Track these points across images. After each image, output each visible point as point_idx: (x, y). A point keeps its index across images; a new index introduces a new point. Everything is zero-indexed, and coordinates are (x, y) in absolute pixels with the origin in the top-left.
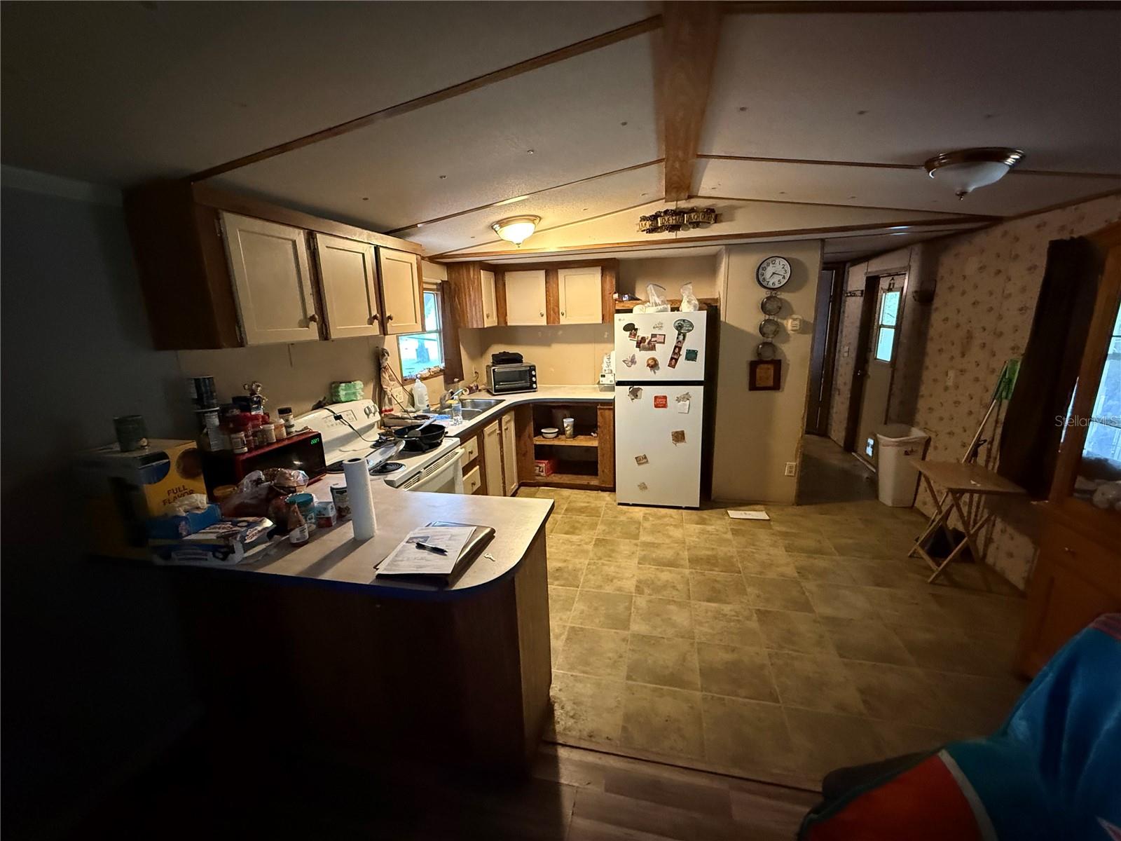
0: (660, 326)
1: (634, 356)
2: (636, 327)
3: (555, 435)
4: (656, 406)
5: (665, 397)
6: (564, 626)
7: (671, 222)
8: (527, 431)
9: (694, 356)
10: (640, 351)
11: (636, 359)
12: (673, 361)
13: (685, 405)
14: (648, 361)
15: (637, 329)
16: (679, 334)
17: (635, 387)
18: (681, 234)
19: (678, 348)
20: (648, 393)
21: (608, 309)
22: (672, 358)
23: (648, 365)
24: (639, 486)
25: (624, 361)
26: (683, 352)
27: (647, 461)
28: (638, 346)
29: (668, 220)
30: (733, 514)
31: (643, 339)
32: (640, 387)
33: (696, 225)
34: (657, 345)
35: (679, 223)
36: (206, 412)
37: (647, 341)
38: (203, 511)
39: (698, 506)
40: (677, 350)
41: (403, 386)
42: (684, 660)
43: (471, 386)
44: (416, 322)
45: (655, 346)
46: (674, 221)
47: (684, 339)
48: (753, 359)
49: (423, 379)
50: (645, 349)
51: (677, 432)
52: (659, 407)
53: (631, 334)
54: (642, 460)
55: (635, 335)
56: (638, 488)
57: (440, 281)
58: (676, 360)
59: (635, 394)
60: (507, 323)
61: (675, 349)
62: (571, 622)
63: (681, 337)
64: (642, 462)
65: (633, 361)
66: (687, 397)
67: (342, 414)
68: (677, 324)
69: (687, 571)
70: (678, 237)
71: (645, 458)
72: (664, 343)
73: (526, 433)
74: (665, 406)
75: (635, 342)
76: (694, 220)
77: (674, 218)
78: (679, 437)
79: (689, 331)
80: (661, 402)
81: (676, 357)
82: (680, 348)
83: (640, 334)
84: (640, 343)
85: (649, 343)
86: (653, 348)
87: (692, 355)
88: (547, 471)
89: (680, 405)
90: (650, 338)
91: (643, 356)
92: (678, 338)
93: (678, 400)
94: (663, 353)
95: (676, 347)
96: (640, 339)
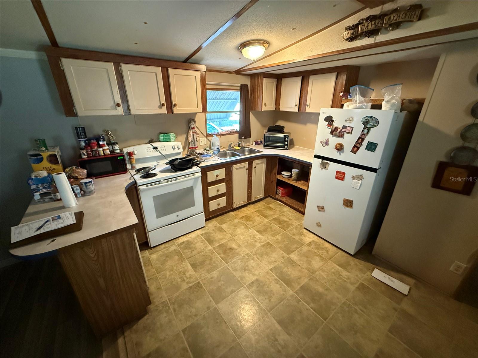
0: (350, 120)
1: (328, 140)
2: (333, 119)
3: (288, 177)
4: (337, 178)
5: (344, 174)
6: (197, 279)
7: (369, 27)
8: (274, 170)
9: (374, 147)
10: (333, 137)
11: (329, 142)
12: (355, 149)
13: (358, 183)
14: (336, 145)
15: (333, 120)
16: (364, 128)
17: (325, 161)
18: (381, 38)
19: (361, 139)
20: (333, 167)
21: (336, 103)
22: (355, 146)
23: (336, 148)
24: (317, 223)
25: (321, 142)
26: (365, 143)
27: (324, 211)
28: (332, 133)
29: (368, 26)
30: (378, 274)
31: (336, 128)
32: (328, 162)
33: (396, 26)
34: (346, 135)
35: (377, 27)
36: (81, 140)
37: (339, 130)
38: (41, 178)
39: (353, 254)
40: (360, 141)
41: (206, 137)
42: (218, 346)
43: (258, 141)
44: (198, 108)
45: (343, 134)
46: (373, 26)
47: (368, 133)
48: (443, 159)
49: (218, 135)
50: (336, 136)
51: (347, 200)
52: (338, 179)
53: (329, 123)
54: (321, 209)
55: (331, 125)
56: (316, 224)
57: (240, 85)
58: (358, 148)
59: (324, 166)
60: (279, 109)
61: (359, 139)
62: (201, 280)
63: (366, 131)
64: (320, 210)
65: (327, 143)
66: (360, 178)
67: (158, 147)
68: (364, 120)
69: (291, 292)
70: (376, 42)
71: (323, 208)
72: (351, 133)
73: (274, 172)
74: (342, 179)
75: (331, 130)
76: (393, 21)
77: (373, 23)
78: (348, 203)
79: (374, 126)
80: (340, 176)
81: (358, 146)
82: (363, 140)
83: (335, 124)
84: (334, 132)
85: (339, 133)
86: (342, 136)
87: (372, 147)
88: (282, 194)
89: (354, 182)
90: (341, 129)
91: (334, 141)
92: (363, 131)
93: (353, 178)
94: (349, 141)
95: (359, 138)
96: (334, 128)
